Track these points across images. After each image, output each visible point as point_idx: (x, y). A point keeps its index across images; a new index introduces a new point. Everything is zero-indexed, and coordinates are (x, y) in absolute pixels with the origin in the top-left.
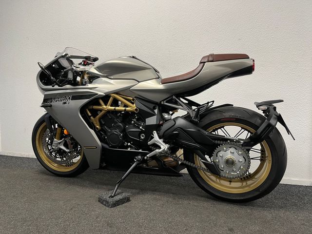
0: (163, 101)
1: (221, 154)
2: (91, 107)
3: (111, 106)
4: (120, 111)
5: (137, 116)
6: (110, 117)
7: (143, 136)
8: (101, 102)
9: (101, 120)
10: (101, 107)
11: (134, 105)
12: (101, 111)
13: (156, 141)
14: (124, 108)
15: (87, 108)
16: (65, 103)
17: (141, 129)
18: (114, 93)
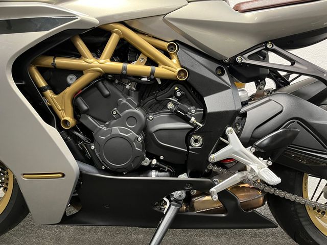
0: (242, 54)
2: (48, 61)
3: (112, 60)
4: (137, 77)
5: (180, 90)
6: (107, 93)
7: (196, 141)
8: (81, 45)
9: (80, 100)
11: (175, 60)
12: (79, 73)
13: (236, 153)
14: (148, 69)
15: (34, 63)
17: (193, 124)
18: (122, 23)
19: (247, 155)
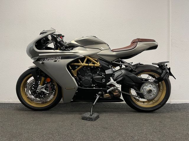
0: (113, 61)
1: (145, 87)
3: (86, 63)
4: (91, 66)
5: (100, 69)
6: (84, 70)
7: (104, 80)
8: (80, 61)
9: (78, 72)
10: (79, 64)
11: (99, 63)
12: (79, 66)
13: (112, 83)
14: (93, 65)
16: (56, 61)
17: (103, 76)
18: (88, 56)
19: (115, 83)
